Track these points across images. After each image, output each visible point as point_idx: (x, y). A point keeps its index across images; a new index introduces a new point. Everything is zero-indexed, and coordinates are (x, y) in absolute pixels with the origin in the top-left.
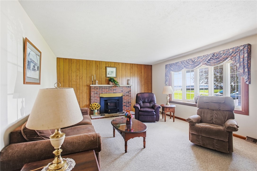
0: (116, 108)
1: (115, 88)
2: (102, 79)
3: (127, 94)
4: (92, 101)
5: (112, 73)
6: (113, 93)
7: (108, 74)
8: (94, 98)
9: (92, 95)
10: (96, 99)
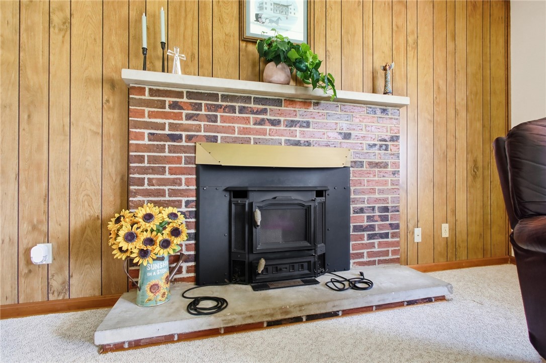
0: (307, 244)
1: (300, 113)
2: (219, 51)
3: (377, 155)
4: (136, 193)
5: (282, 16)
6: (289, 143)
7: (252, 18)
8: (154, 171)
9: (138, 148)
10: (167, 176)
